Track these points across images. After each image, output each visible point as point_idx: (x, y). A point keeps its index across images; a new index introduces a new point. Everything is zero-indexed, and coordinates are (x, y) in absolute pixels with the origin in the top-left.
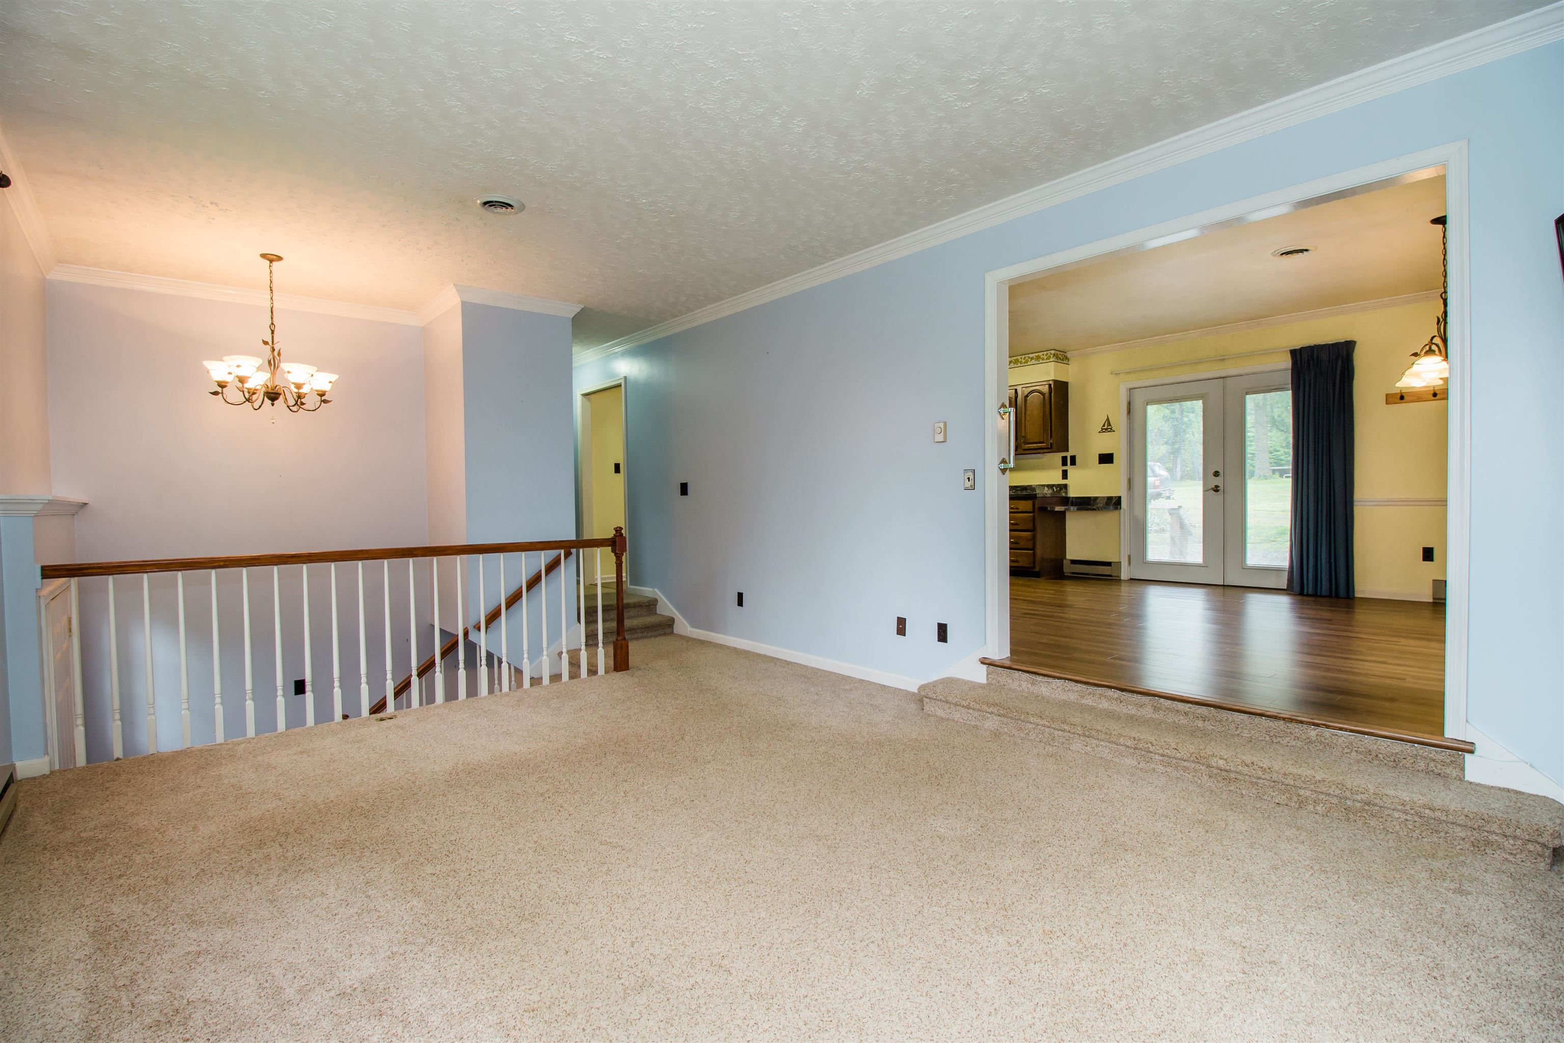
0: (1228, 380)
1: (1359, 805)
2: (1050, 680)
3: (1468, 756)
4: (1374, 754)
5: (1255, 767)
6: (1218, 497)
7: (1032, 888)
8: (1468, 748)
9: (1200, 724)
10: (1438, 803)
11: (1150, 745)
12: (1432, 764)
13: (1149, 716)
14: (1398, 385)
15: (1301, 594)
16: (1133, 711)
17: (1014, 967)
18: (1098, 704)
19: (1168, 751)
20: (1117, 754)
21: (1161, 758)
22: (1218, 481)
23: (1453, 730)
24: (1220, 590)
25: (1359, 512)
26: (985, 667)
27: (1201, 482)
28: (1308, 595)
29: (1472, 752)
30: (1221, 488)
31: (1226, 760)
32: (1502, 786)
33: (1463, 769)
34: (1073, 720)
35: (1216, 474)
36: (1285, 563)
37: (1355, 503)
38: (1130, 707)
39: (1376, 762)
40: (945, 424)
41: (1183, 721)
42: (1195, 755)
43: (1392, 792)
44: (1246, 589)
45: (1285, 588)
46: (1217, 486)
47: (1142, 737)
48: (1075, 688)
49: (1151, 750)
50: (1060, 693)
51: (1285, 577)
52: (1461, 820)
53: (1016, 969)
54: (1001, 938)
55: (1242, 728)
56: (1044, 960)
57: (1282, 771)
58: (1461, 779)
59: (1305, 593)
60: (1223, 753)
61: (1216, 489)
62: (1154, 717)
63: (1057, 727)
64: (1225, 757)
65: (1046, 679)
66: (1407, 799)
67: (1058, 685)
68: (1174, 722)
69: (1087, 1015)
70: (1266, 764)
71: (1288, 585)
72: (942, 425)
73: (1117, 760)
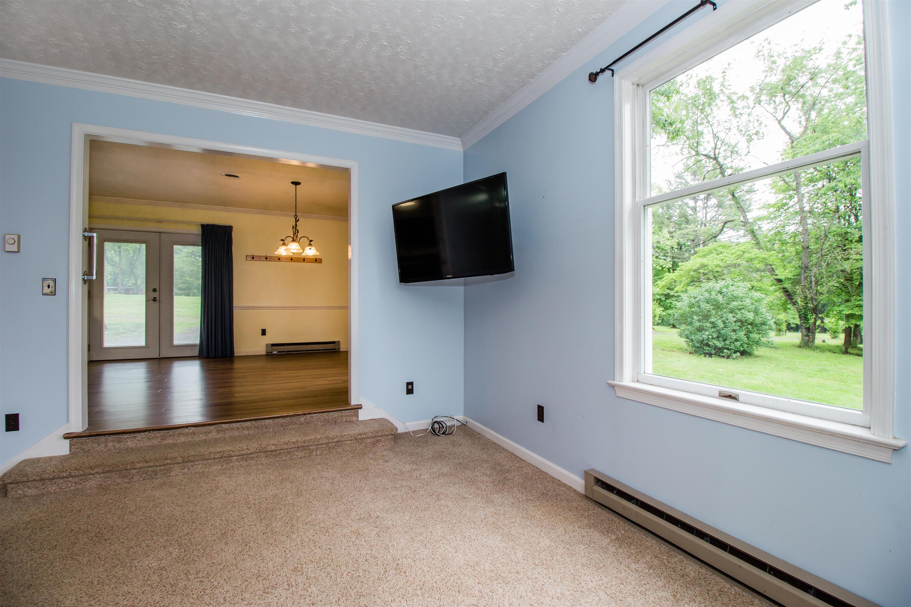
0: (162, 235)
1: (334, 444)
2: (136, 435)
3: (360, 410)
4: (327, 420)
5: (290, 443)
6: (156, 304)
7: (257, 557)
8: (360, 407)
9: (246, 432)
10: (362, 432)
11: (231, 452)
12: (348, 418)
13: (215, 437)
14: (276, 253)
15: (208, 357)
16: (203, 437)
17: (304, 597)
18: (177, 440)
19: (243, 452)
20: (207, 466)
21: (237, 458)
22: (156, 295)
23: (354, 402)
24: (157, 361)
25: (236, 313)
26: (68, 441)
27: (144, 296)
28: (212, 358)
29: (361, 408)
30: (158, 299)
31: (275, 445)
32: (370, 419)
33: (358, 416)
34: (173, 455)
35: (155, 290)
36: (198, 342)
37: (234, 308)
38: (200, 436)
39: (328, 424)
40: (19, 237)
41: (236, 433)
42: (259, 448)
43: (346, 433)
44: (172, 359)
45: (198, 355)
46: (155, 298)
47: (224, 449)
48: (159, 435)
49: (232, 455)
50: (145, 441)
51: (198, 349)
52: (370, 435)
53: (307, 597)
54: (279, 590)
55: (269, 427)
56: (311, 582)
57: (303, 440)
58: (357, 420)
59: (210, 357)
60: (272, 442)
61: (155, 300)
62: (217, 437)
63: (162, 464)
64: (275, 443)
65: (132, 435)
66: (352, 434)
67: (143, 436)
68: (231, 436)
69: (358, 587)
70: (294, 440)
71: (199, 354)
72: (16, 237)
73: (208, 470)
